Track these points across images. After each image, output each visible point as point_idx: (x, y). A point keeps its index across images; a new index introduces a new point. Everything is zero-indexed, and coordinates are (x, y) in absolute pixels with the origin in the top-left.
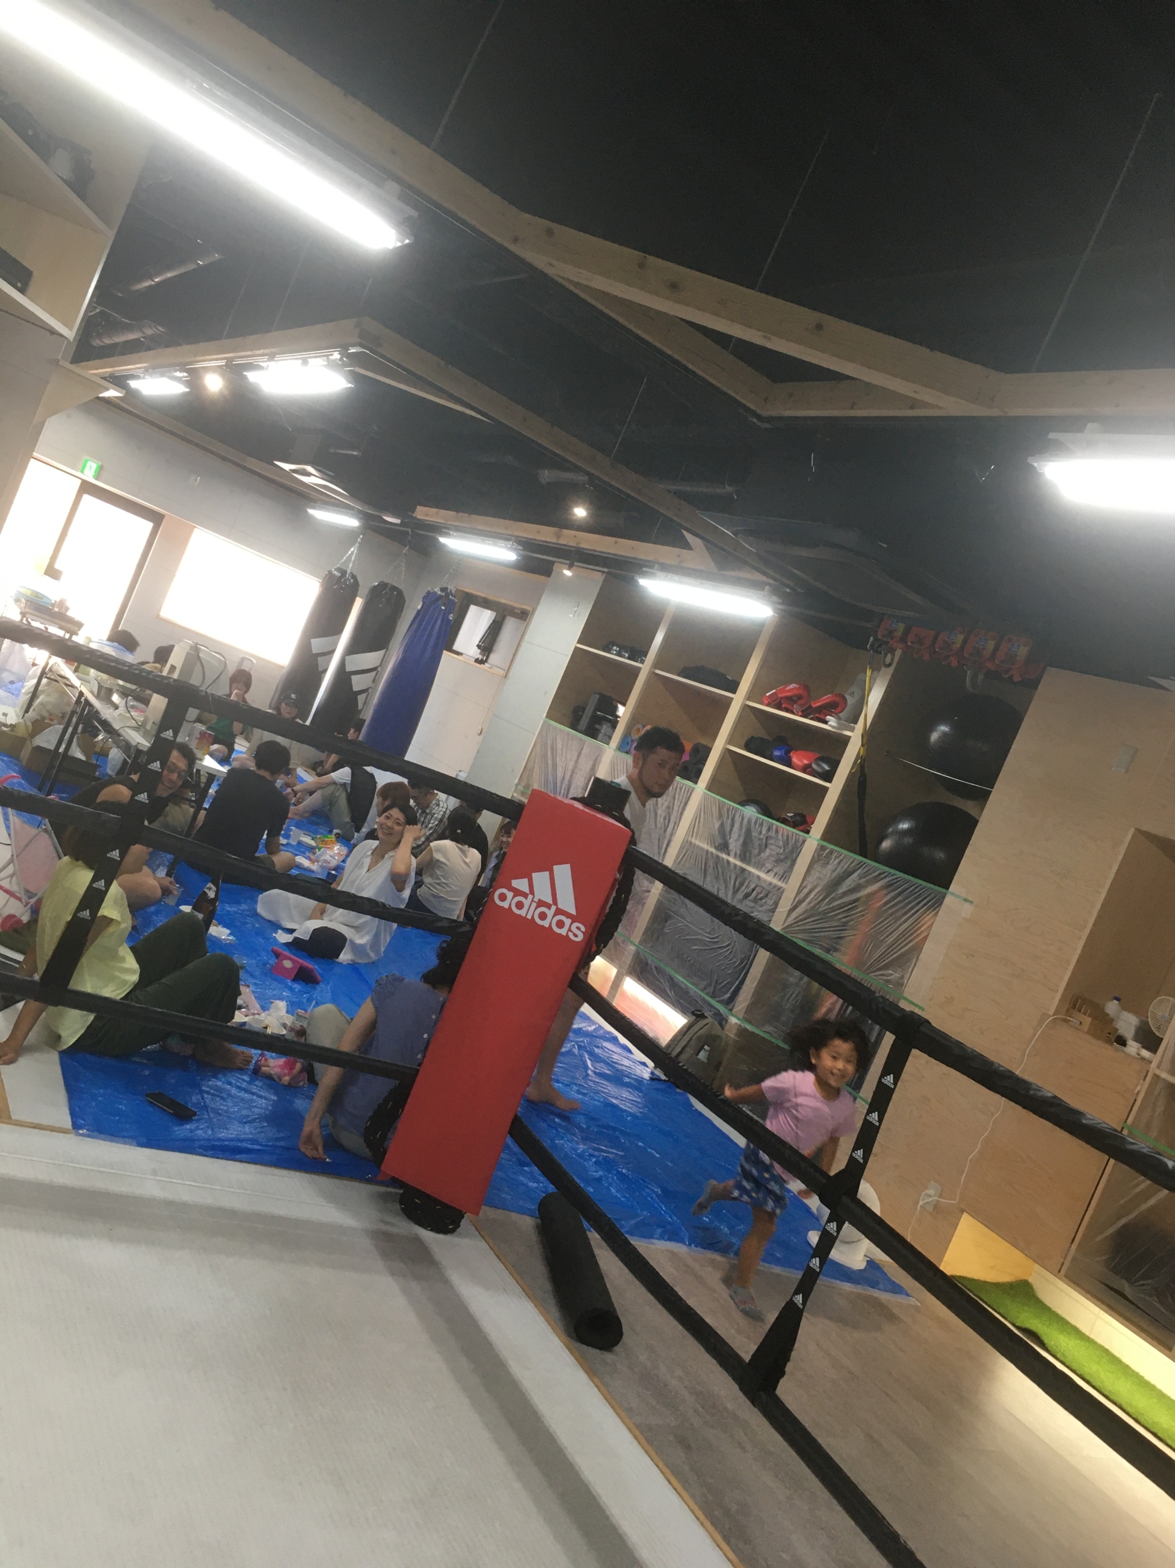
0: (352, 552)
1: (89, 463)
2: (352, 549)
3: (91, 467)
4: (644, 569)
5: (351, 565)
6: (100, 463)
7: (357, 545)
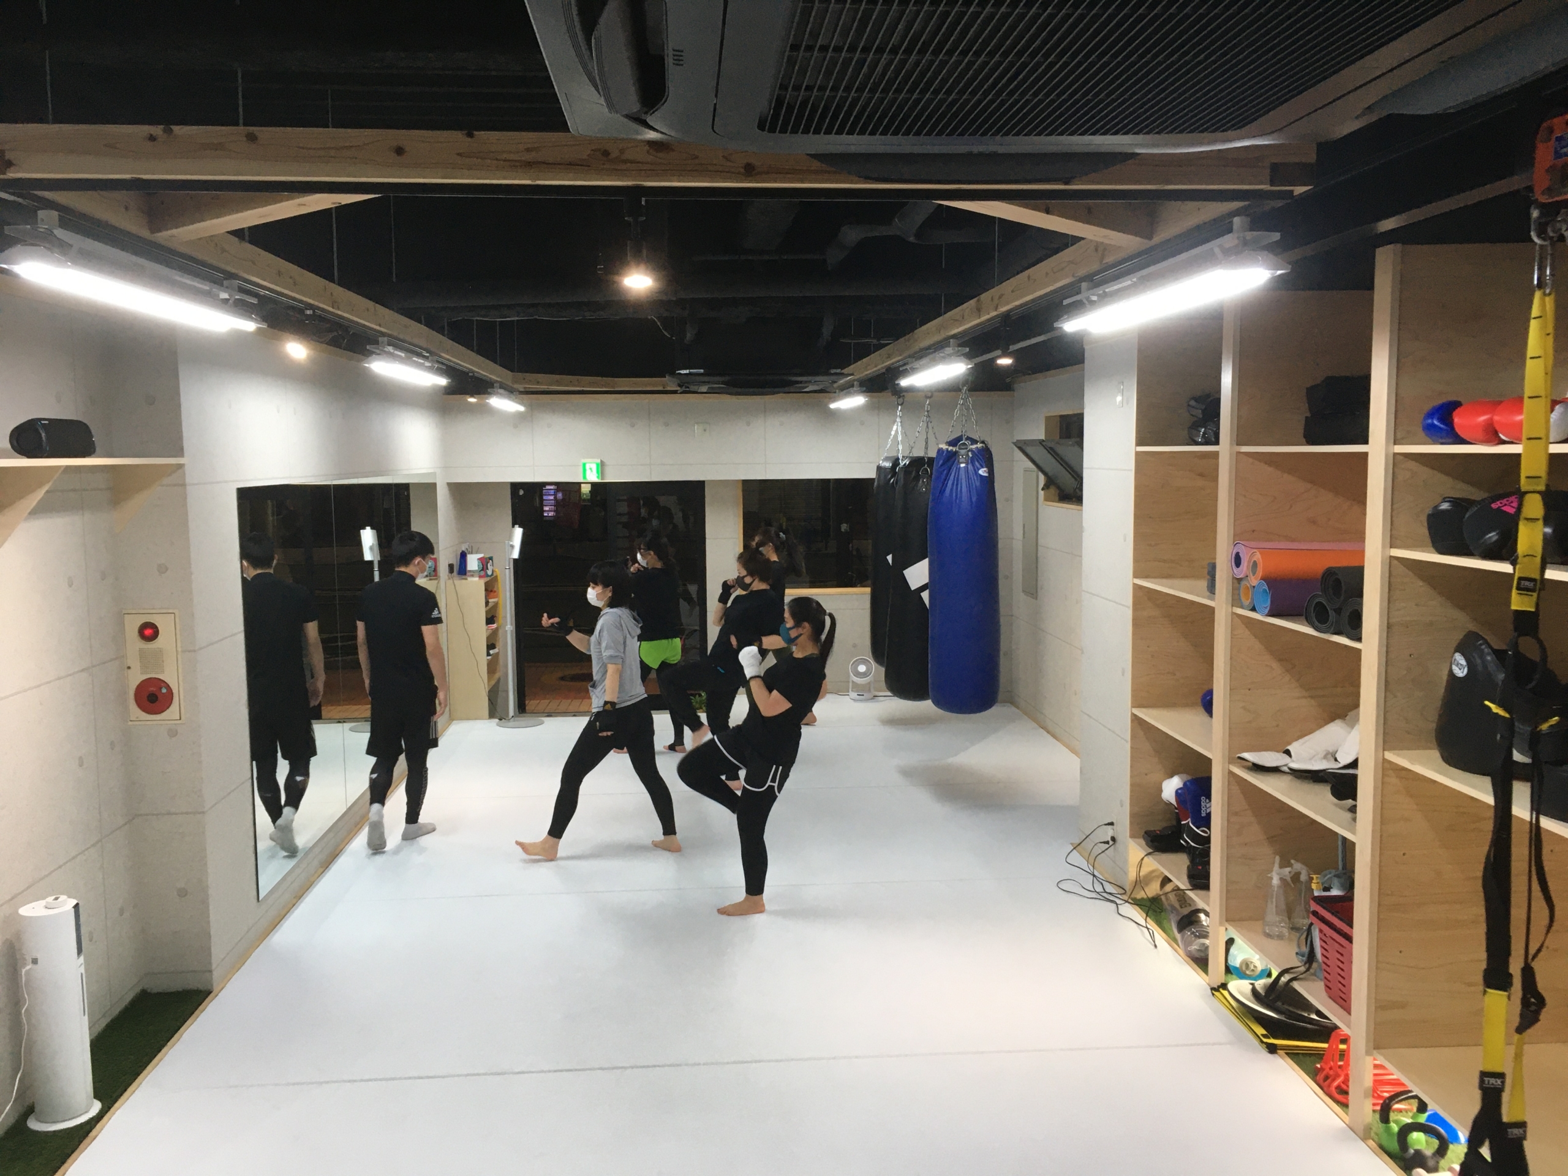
0: (897, 431)
1: (588, 466)
2: (895, 428)
3: (591, 469)
4: (1065, 302)
5: (900, 447)
6: (599, 461)
7: (898, 420)
